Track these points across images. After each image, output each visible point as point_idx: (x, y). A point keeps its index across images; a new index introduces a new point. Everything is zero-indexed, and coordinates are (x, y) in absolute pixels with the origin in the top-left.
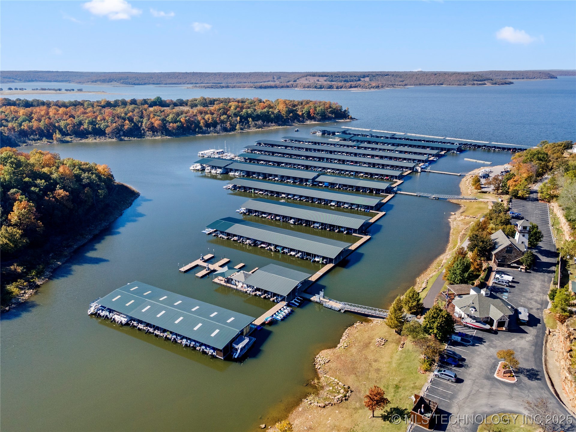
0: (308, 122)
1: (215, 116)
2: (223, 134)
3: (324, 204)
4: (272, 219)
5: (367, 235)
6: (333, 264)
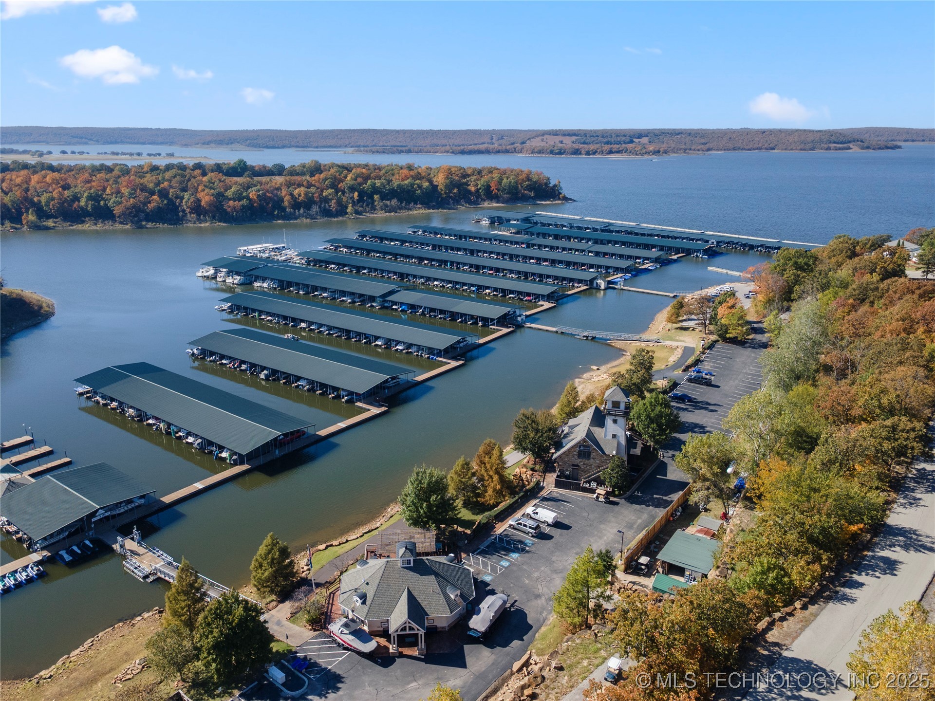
0: (486, 204)
1: (312, 189)
2: (321, 220)
3: (366, 343)
4: (235, 368)
5: (382, 406)
6: (245, 467)
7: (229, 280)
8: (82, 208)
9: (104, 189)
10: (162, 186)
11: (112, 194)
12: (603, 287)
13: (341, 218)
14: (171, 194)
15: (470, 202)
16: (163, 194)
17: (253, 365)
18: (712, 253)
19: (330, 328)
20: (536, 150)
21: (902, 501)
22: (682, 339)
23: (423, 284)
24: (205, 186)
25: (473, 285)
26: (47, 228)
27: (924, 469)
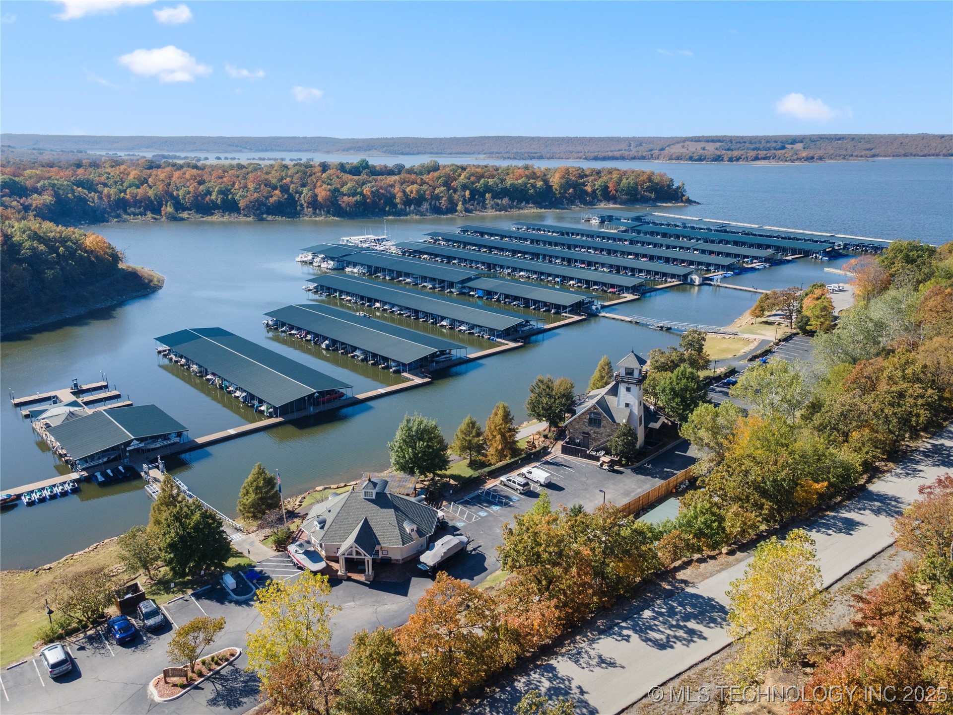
0: (602, 205)
1: (425, 187)
2: (430, 217)
3: (432, 323)
4: (302, 338)
5: (426, 377)
6: (280, 419)
7: (324, 265)
8: (212, 201)
9: (234, 184)
10: (284, 181)
11: (239, 189)
12: (697, 283)
13: (450, 216)
14: (291, 189)
15: (585, 203)
16: (285, 189)
17: (316, 335)
18: (835, 255)
19: (401, 308)
20: (674, 157)
21: (899, 471)
22: (763, 332)
23: (509, 274)
24: (323, 182)
25: (557, 276)
26: (182, 219)
27: (942, 445)
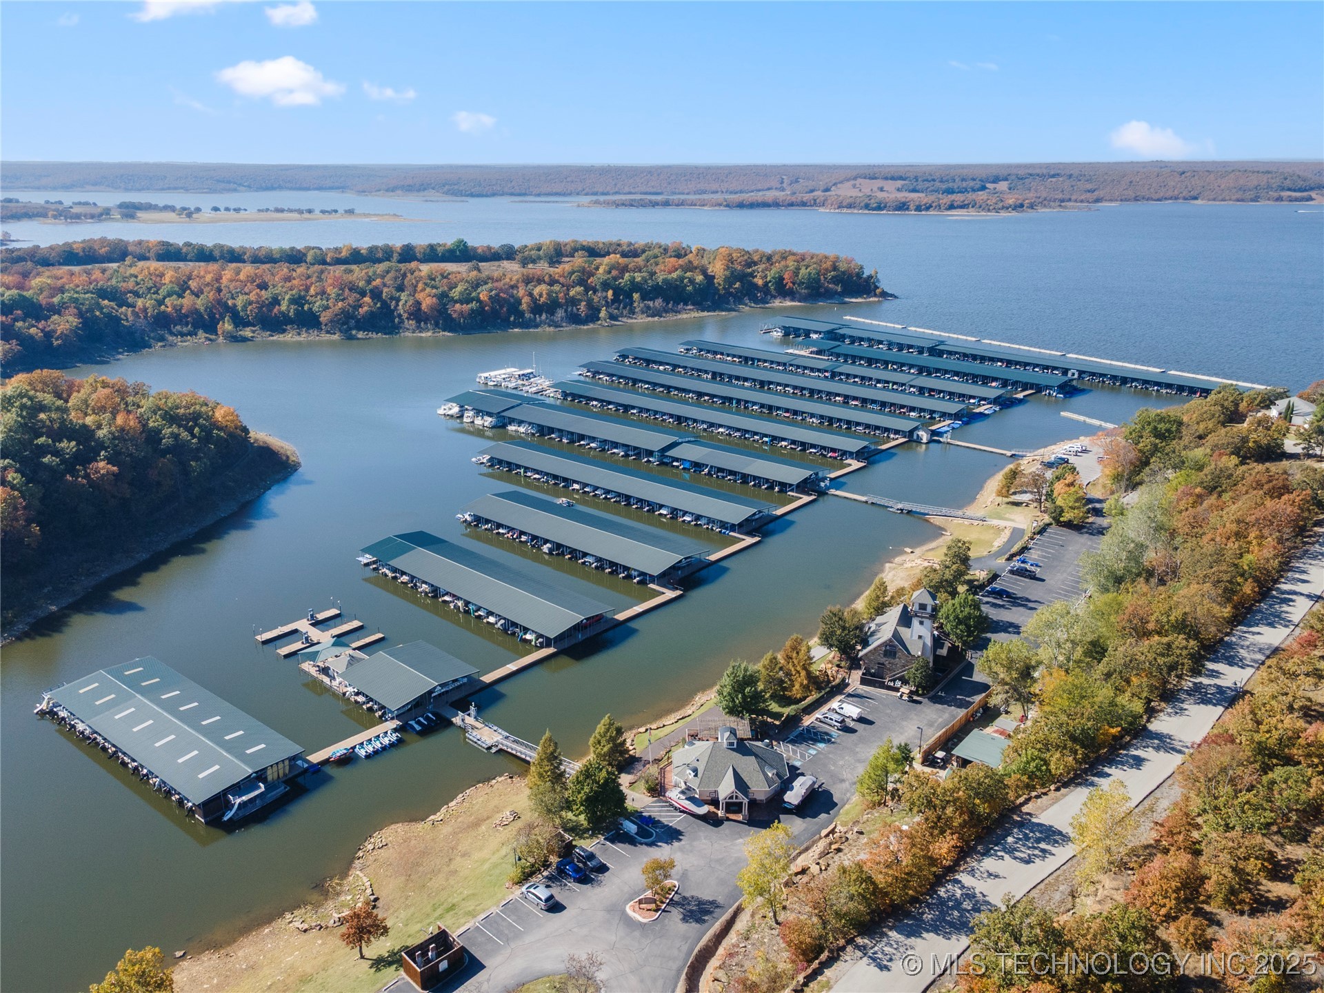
0: (777, 303)
1: (556, 288)
2: (569, 328)
3: (648, 511)
4: (514, 539)
5: (677, 589)
6: (551, 650)
7: (478, 421)
8: (283, 313)
9: (307, 289)
10: (374, 283)
11: (317, 294)
12: (925, 440)
13: (591, 326)
14: (384, 294)
15: (756, 301)
16: (376, 294)
17: (534, 537)
18: (1069, 390)
19: (607, 492)
20: (844, 204)
21: (1169, 710)
22: (1012, 517)
23: (705, 430)
24: (426, 284)
25: (766, 436)
26: (245, 340)
27: (1201, 683)
